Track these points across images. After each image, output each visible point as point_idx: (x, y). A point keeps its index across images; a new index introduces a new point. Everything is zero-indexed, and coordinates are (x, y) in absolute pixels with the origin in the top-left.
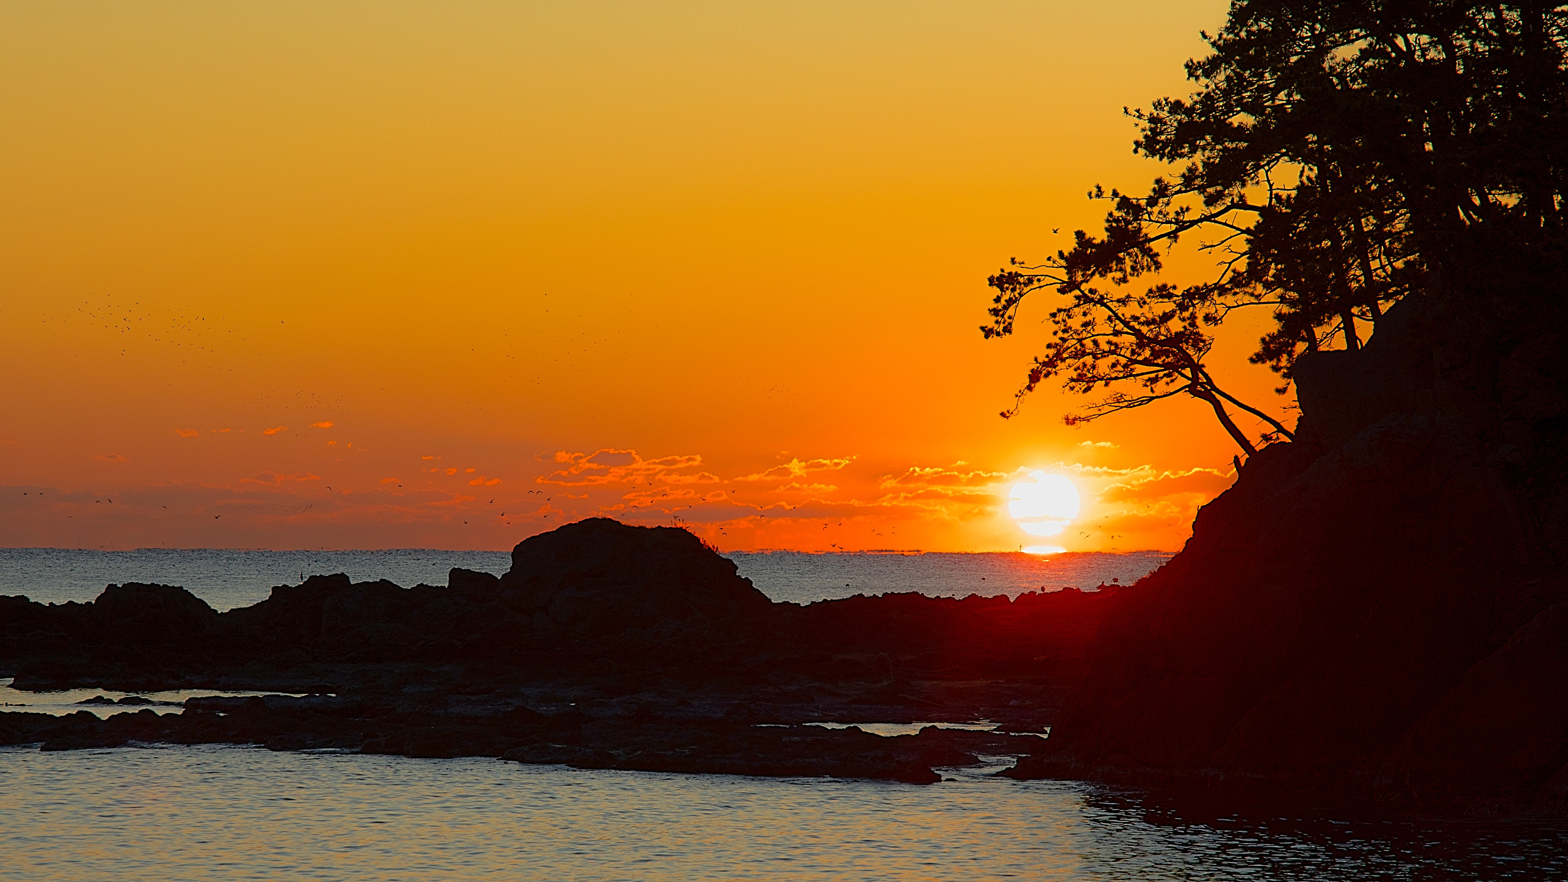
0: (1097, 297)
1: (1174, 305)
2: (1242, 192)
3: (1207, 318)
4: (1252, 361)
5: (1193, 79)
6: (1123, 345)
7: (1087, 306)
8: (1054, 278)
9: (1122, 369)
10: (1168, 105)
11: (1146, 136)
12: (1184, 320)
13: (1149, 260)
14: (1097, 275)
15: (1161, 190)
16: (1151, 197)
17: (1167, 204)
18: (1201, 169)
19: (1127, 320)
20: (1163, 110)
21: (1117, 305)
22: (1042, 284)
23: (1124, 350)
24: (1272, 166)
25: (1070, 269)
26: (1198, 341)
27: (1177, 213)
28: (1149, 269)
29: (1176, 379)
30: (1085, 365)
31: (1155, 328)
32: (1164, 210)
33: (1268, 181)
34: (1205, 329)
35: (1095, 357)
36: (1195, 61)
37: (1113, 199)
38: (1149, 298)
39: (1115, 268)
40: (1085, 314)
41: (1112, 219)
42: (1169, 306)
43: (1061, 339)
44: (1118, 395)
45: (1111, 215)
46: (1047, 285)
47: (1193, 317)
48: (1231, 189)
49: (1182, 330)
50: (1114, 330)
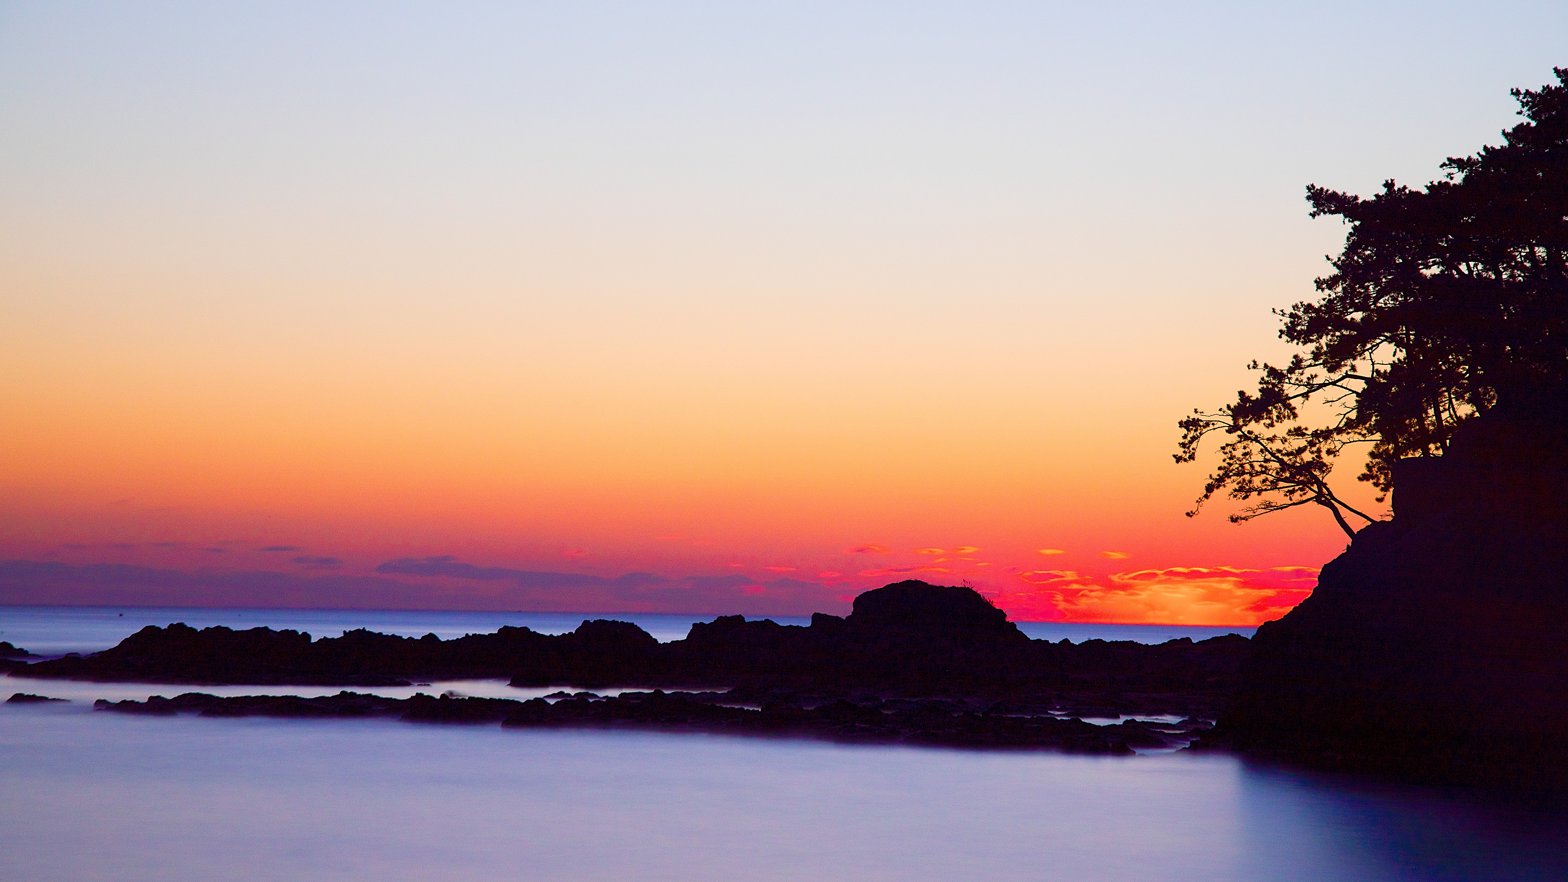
0: (1253, 436)
1: (1306, 443)
2: (1354, 363)
3: (1329, 452)
4: (1360, 479)
5: (1320, 291)
6: (1270, 468)
7: (1246, 442)
8: (1223, 423)
9: (1270, 484)
10: (1302, 307)
11: (1287, 327)
12: (1312, 453)
13: (1289, 411)
14: (1253, 422)
15: (1297, 363)
16: (1290, 367)
17: (1302, 374)
18: (1325, 349)
19: (1274, 452)
20: (1300, 311)
21: (1267, 442)
22: (1215, 426)
23: (1271, 471)
24: (1374, 350)
25: (1235, 417)
26: (1323, 467)
27: (1309, 379)
28: (1289, 418)
29: (1307, 492)
30: (1244, 480)
31: (1293, 458)
32: (1299, 378)
33: (1371, 360)
34: (1326, 459)
35: (1251, 475)
36: (1321, 279)
37: (1264, 370)
38: (1289, 436)
39: (1265, 417)
40: (1245, 448)
41: (1263, 382)
42: (1301, 442)
43: (1228, 463)
44: (1267, 503)
45: (1263, 379)
46: (1219, 427)
47: (1319, 451)
48: (1346, 361)
49: (1311, 460)
50: (1265, 458)
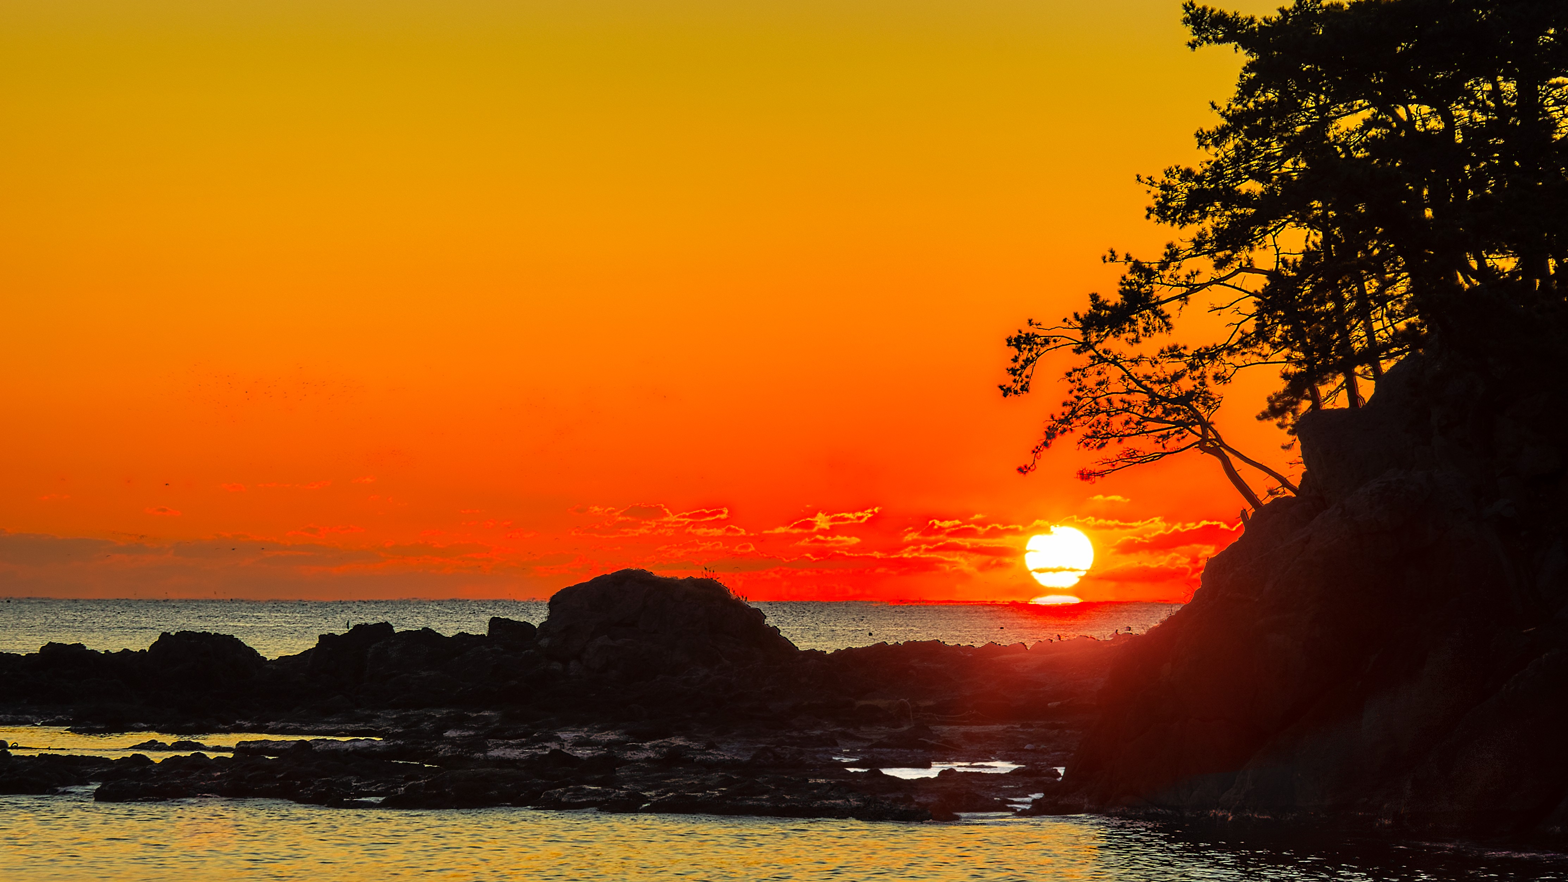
0: (1110, 357)
1: (1185, 365)
2: (1250, 256)
3: (1216, 377)
4: (1259, 418)
5: (1203, 148)
6: (1135, 403)
7: (1101, 365)
8: (1069, 338)
9: (1135, 426)
10: (1179, 173)
11: (1158, 203)
12: (1194, 379)
13: (1161, 321)
14: (1111, 336)
15: (1173, 255)
16: (1163, 261)
17: (1178, 268)
18: (1211, 235)
19: (1140, 379)
20: (1175, 178)
21: (1130, 364)
22: (1058, 344)
23: (1137, 408)
24: (1279, 232)
25: (1085, 329)
26: (1207, 399)
27: (1188, 277)
28: (1161, 329)
29: (1186, 435)
30: (1099, 422)
31: (1167, 387)
32: (1175, 274)
33: (1275, 245)
34: (1214, 388)
35: (1108, 414)
36: (1205, 131)
37: (1126, 263)
38: (1161, 358)
39: (1128, 329)
40: (1099, 373)
41: (1125, 282)
42: (1179, 366)
43: (1077, 397)
44: (1130, 452)
45: (1124, 278)
46: (1063, 345)
47: (1203, 376)
48: (1239, 253)
49: (1193, 388)
50: (1127, 388)
